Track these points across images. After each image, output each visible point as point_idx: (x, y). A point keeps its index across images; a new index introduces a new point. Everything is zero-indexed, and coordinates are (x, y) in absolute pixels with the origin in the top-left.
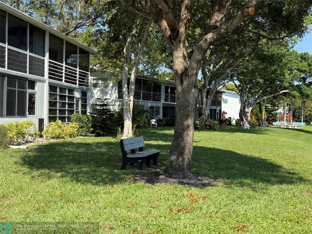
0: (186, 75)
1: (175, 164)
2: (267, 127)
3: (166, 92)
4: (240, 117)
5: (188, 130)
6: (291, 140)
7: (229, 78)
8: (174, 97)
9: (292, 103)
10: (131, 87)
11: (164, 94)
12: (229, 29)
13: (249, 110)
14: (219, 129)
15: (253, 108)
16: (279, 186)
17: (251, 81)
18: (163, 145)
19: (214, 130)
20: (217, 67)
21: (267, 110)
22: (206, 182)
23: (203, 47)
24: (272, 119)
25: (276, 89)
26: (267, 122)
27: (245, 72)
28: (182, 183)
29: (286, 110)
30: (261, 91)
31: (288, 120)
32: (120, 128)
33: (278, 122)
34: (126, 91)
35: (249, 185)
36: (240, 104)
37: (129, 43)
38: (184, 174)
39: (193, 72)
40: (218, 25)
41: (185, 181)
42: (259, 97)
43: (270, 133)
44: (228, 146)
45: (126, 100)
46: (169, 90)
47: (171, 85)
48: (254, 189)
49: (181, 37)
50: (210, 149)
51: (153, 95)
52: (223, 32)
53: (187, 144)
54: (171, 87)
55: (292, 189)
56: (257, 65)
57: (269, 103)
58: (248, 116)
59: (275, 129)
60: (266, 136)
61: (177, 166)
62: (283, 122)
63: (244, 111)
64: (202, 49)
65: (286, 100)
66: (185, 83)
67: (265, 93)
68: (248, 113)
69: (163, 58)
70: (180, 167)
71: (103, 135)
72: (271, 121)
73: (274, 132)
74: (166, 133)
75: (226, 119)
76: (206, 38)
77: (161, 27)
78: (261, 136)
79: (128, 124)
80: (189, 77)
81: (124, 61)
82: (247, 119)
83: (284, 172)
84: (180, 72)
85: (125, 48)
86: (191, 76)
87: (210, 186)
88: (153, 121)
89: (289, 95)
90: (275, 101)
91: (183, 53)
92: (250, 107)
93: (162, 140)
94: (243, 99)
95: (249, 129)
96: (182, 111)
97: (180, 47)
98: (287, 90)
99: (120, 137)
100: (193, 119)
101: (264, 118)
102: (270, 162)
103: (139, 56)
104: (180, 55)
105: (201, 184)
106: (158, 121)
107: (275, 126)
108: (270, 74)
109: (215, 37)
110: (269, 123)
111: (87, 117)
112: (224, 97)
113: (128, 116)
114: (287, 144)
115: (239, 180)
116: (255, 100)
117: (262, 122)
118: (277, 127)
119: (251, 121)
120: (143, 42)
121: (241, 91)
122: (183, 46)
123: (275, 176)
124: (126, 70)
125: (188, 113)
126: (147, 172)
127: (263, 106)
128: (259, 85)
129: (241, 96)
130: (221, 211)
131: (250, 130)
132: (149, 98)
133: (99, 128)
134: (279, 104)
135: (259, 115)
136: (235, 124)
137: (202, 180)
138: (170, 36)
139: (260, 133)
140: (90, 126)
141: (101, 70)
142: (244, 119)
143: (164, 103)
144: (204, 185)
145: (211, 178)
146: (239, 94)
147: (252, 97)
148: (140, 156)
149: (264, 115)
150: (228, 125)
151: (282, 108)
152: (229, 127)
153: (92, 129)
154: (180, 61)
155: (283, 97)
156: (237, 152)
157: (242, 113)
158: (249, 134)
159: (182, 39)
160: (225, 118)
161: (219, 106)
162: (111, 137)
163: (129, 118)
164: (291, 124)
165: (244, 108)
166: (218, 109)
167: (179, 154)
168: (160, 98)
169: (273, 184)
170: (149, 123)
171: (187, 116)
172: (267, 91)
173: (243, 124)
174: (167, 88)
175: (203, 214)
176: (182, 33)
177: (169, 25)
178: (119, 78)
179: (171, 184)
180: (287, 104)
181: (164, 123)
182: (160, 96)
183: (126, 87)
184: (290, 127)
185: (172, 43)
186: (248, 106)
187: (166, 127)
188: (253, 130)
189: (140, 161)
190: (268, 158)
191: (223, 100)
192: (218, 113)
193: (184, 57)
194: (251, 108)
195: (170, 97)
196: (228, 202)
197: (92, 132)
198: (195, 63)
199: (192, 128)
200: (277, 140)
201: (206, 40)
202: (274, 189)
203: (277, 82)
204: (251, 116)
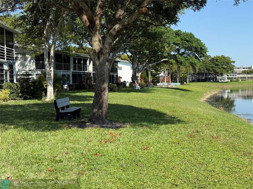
0: (101, 53)
1: (96, 115)
2: (152, 87)
3: (74, 62)
4: (132, 80)
5: (104, 91)
6: (171, 96)
7: (123, 51)
8: (81, 67)
9: (170, 68)
10: (51, 61)
11: (73, 64)
12: (130, 22)
13: (139, 75)
14: (118, 90)
15: (142, 73)
16: (166, 125)
17: (140, 52)
18: (79, 104)
19: (114, 91)
20: (114, 42)
21: (152, 74)
22: (118, 125)
23: (113, 34)
24: (156, 81)
25: (158, 58)
26: (152, 83)
27: (135, 46)
28: (103, 127)
29: (166, 74)
30: (147, 60)
31: (168, 81)
32: (44, 92)
33: (161, 83)
34: (47, 64)
35: (147, 126)
36: (132, 71)
37: (48, 26)
38: (103, 121)
39: (106, 51)
40: (121, 18)
41: (104, 125)
42: (146, 65)
43: (155, 91)
44: (127, 102)
45: (47, 71)
46: (77, 62)
47: (77, 57)
48: (150, 128)
49: (97, 27)
50: (114, 105)
51: (64, 66)
52: (126, 24)
53: (104, 101)
54: (78, 59)
55: (174, 127)
56: (144, 40)
57: (153, 69)
58: (138, 80)
59: (159, 89)
60: (153, 94)
61: (98, 116)
62: (164, 83)
63: (135, 75)
64: (112, 35)
65: (166, 66)
66: (101, 59)
67: (150, 62)
68: (138, 77)
69: (73, 37)
70: (100, 117)
71: (30, 99)
72: (156, 83)
73: (158, 91)
74: (78, 95)
75: (122, 82)
76: (115, 28)
77: (82, 20)
78: (149, 94)
79: (50, 89)
80: (103, 54)
81: (44, 40)
82: (137, 82)
83: (168, 117)
84: (97, 51)
85: (45, 30)
86: (105, 54)
87: (122, 127)
88: (65, 86)
89: (168, 62)
90: (157, 67)
91: (99, 38)
92: (140, 72)
93: (77, 100)
94: (134, 66)
95: (139, 89)
96: (100, 78)
97: (96, 34)
98: (167, 59)
99: (44, 99)
100: (107, 83)
101: (150, 80)
102: (158, 111)
103: (56, 36)
104: (97, 40)
105: (115, 127)
106: (69, 86)
107: (159, 87)
108: (154, 47)
109: (121, 27)
110: (154, 84)
111: (16, 85)
112: (119, 65)
113: (50, 83)
114: (168, 99)
115: (140, 123)
116: (143, 67)
117: (149, 84)
118: (160, 87)
119: (141, 83)
120: (59, 25)
121: (132, 60)
122: (99, 33)
123: (162, 120)
124: (47, 48)
125: (104, 79)
126: (76, 122)
127: (149, 72)
128: (146, 55)
129: (133, 64)
130: (132, 141)
131: (141, 90)
132: (61, 68)
133: (26, 94)
134: (161, 69)
135: (147, 78)
136: (129, 86)
137: (115, 125)
138: (89, 26)
139: (148, 92)
140: (19, 92)
141: (22, 47)
142: (136, 82)
143: (73, 71)
144: (117, 128)
145: (120, 123)
146: (131, 63)
147: (141, 64)
148: (69, 111)
149: (150, 78)
150: (123, 87)
151: (163, 72)
152: (125, 88)
153: (20, 94)
154: (97, 44)
155: (164, 64)
156: (134, 106)
157: (134, 77)
158: (140, 93)
159: (98, 29)
160: (120, 81)
161: (116, 72)
162: (37, 100)
163: (51, 84)
164: (170, 84)
165: (135, 73)
166: (115, 75)
167: (99, 108)
168: (70, 67)
169: (162, 124)
170: (62, 88)
171: (104, 82)
172: (152, 60)
173: (135, 85)
174: (75, 60)
175: (121, 143)
176: (97, 24)
177: (88, 19)
178: (37, 53)
179: (95, 128)
180: (167, 69)
181: (74, 87)
182: (70, 66)
183: (47, 61)
184: (170, 87)
185: (91, 31)
186: (138, 72)
187: (76, 90)
188: (142, 90)
189: (69, 114)
190: (156, 109)
191: (119, 67)
192: (115, 78)
193: (100, 41)
194: (140, 74)
195: (78, 67)
196: (135, 136)
197: (21, 97)
198: (108, 45)
199: (107, 90)
200: (161, 96)
201: (115, 29)
202: (163, 127)
203: (159, 53)
204: (140, 79)
